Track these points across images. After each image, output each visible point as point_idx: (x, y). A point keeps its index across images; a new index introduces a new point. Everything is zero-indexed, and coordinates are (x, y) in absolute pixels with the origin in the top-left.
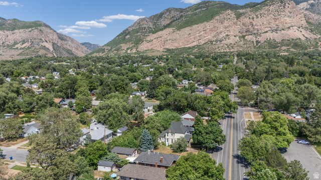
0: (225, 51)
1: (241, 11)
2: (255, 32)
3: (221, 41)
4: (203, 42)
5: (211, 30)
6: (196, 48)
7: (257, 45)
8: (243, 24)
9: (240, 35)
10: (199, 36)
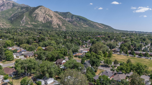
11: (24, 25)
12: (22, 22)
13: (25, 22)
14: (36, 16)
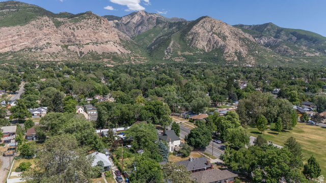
0: (49, 60)
1: (59, 19)
2: (78, 42)
3: (41, 49)
4: (19, 49)
5: (27, 35)
6: (10, 55)
7: (81, 55)
8: (64, 33)
9: (63, 44)
10: (12, 41)
11: (169, 57)
12: (167, 52)
13: (171, 52)
14: (193, 38)
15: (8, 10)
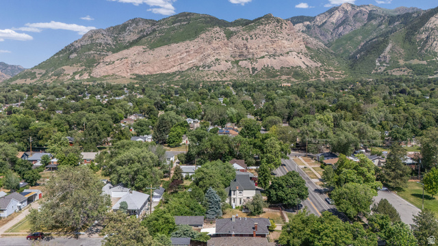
0: (216, 79)
1: (232, 29)
2: (250, 56)
3: (209, 67)
4: (187, 68)
5: (196, 52)
6: (178, 75)
7: (253, 73)
8: (236, 46)
9: (233, 60)
10: (181, 59)
11: (383, 69)
12: (379, 61)
13: (387, 61)
14: (428, 38)
15: (179, 24)
